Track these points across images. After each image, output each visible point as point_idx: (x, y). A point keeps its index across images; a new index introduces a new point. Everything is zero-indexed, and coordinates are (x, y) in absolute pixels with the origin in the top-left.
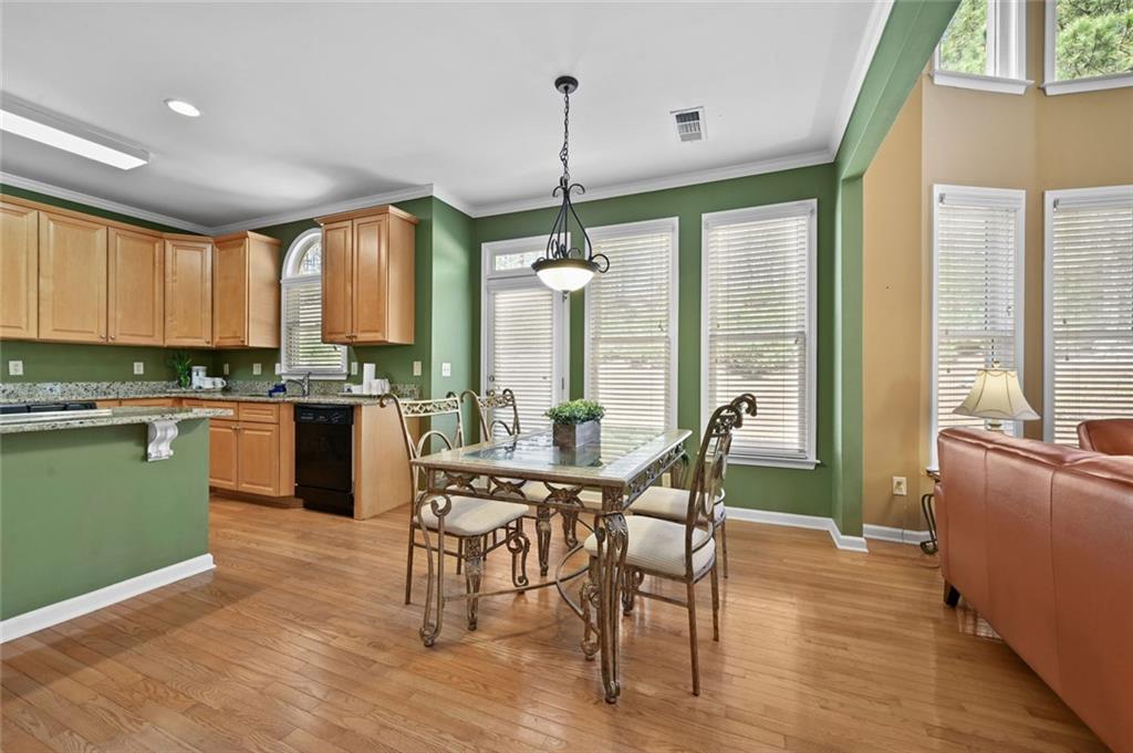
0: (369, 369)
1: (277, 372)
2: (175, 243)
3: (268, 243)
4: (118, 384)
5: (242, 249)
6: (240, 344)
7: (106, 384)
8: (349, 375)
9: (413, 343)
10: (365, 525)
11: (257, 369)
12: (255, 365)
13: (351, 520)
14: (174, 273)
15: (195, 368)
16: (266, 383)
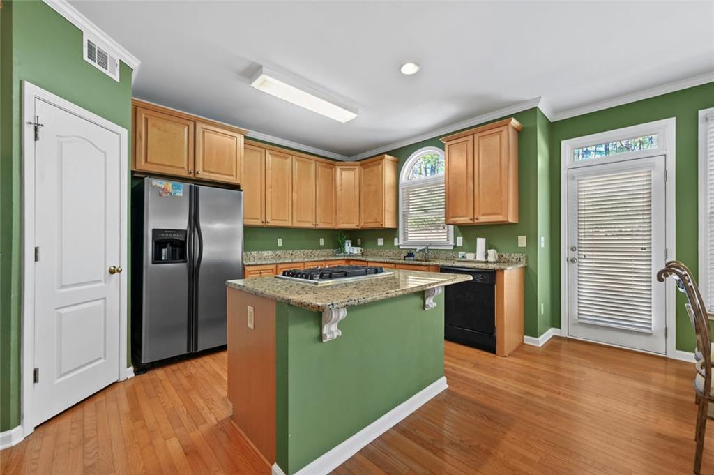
0: (481, 242)
1: (396, 244)
2: (342, 167)
3: (393, 161)
4: (315, 251)
5: (380, 166)
6: (380, 226)
7: (311, 251)
8: (455, 246)
9: (516, 221)
10: (507, 361)
11: (380, 242)
12: (379, 239)
13: (494, 355)
14: (341, 185)
15: (347, 241)
16: (388, 251)
